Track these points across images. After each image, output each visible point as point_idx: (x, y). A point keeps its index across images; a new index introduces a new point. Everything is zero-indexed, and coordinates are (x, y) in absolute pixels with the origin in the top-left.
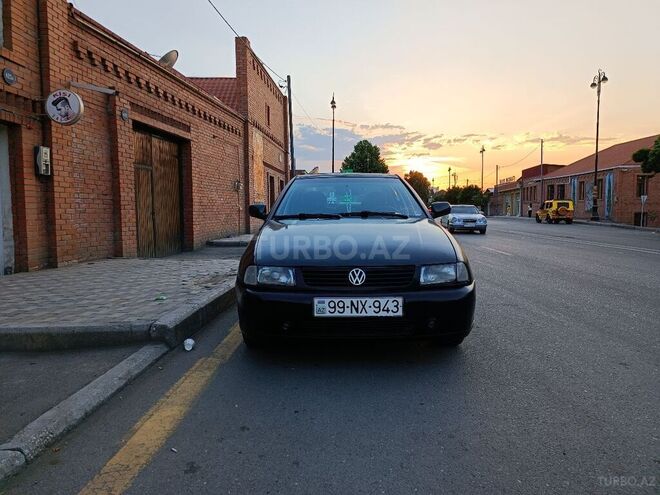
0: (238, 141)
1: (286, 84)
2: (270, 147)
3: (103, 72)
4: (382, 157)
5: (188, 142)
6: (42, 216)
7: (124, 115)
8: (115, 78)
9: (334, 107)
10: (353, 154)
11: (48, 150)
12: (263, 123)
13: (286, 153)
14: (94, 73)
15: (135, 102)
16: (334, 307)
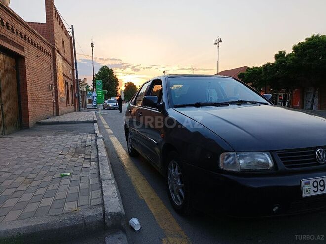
0: (50, 60)
1: (71, 31)
2: (66, 65)
4: (114, 74)
5: (23, 57)
9: (93, 46)
10: (99, 73)
12: (62, 51)
13: (73, 70)
16: (317, 187)
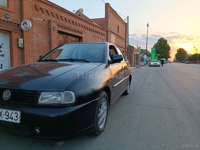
0: (104, 37)
1: (127, 19)
2: (118, 40)
3: (47, 15)
4: (168, 43)
5: (82, 37)
6: (21, 60)
7: (54, 29)
8: (52, 17)
9: (148, 26)
10: (157, 43)
11: (22, 40)
12: (115, 32)
13: (126, 42)
14: (43, 15)
15: (60, 25)
